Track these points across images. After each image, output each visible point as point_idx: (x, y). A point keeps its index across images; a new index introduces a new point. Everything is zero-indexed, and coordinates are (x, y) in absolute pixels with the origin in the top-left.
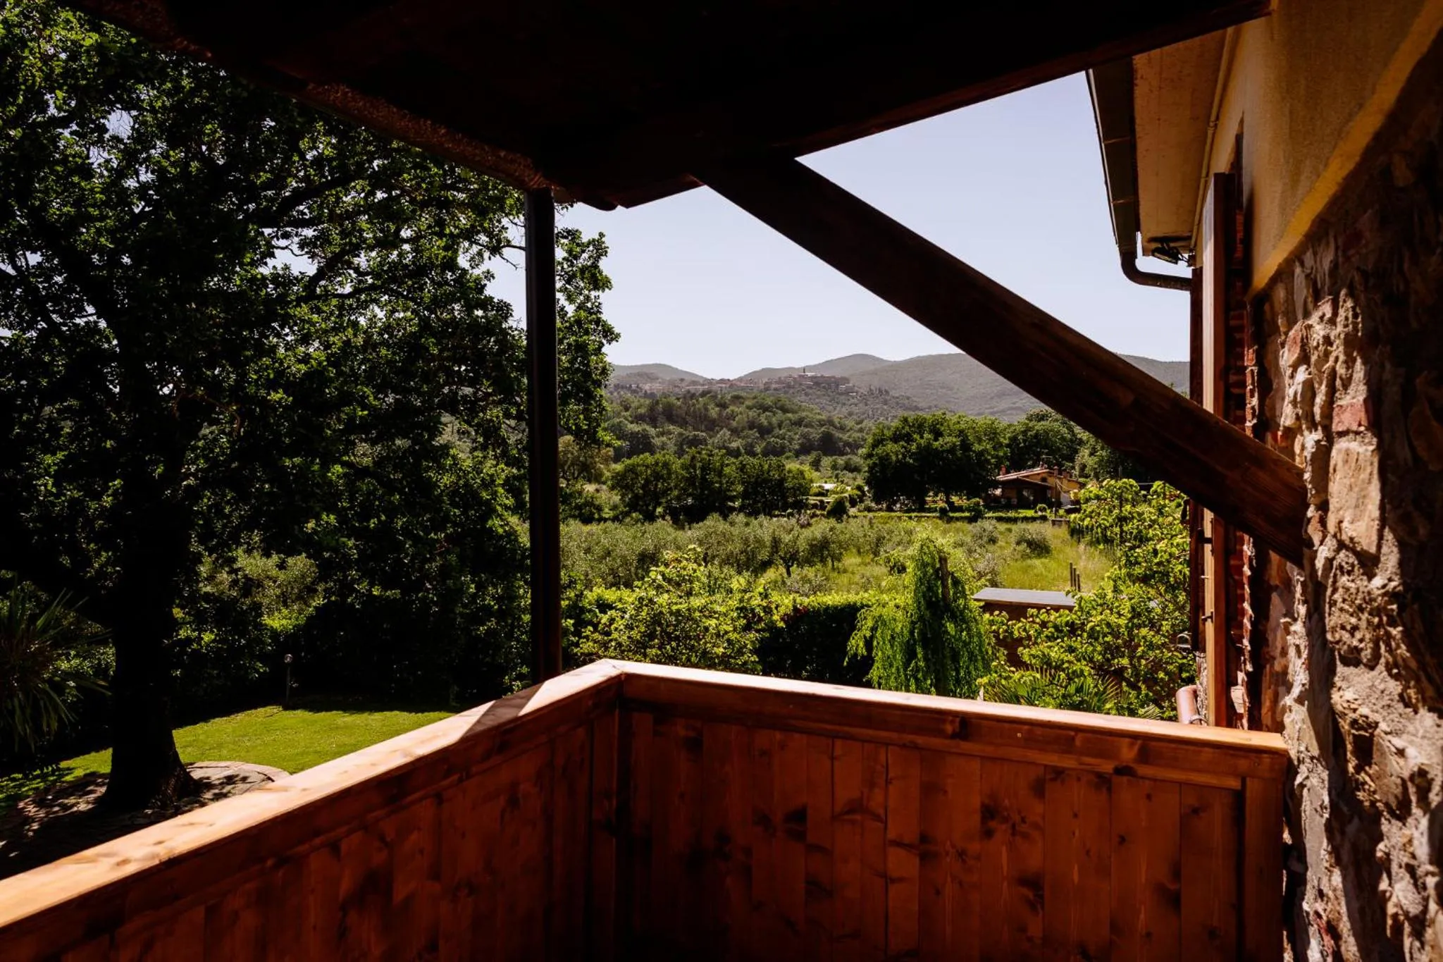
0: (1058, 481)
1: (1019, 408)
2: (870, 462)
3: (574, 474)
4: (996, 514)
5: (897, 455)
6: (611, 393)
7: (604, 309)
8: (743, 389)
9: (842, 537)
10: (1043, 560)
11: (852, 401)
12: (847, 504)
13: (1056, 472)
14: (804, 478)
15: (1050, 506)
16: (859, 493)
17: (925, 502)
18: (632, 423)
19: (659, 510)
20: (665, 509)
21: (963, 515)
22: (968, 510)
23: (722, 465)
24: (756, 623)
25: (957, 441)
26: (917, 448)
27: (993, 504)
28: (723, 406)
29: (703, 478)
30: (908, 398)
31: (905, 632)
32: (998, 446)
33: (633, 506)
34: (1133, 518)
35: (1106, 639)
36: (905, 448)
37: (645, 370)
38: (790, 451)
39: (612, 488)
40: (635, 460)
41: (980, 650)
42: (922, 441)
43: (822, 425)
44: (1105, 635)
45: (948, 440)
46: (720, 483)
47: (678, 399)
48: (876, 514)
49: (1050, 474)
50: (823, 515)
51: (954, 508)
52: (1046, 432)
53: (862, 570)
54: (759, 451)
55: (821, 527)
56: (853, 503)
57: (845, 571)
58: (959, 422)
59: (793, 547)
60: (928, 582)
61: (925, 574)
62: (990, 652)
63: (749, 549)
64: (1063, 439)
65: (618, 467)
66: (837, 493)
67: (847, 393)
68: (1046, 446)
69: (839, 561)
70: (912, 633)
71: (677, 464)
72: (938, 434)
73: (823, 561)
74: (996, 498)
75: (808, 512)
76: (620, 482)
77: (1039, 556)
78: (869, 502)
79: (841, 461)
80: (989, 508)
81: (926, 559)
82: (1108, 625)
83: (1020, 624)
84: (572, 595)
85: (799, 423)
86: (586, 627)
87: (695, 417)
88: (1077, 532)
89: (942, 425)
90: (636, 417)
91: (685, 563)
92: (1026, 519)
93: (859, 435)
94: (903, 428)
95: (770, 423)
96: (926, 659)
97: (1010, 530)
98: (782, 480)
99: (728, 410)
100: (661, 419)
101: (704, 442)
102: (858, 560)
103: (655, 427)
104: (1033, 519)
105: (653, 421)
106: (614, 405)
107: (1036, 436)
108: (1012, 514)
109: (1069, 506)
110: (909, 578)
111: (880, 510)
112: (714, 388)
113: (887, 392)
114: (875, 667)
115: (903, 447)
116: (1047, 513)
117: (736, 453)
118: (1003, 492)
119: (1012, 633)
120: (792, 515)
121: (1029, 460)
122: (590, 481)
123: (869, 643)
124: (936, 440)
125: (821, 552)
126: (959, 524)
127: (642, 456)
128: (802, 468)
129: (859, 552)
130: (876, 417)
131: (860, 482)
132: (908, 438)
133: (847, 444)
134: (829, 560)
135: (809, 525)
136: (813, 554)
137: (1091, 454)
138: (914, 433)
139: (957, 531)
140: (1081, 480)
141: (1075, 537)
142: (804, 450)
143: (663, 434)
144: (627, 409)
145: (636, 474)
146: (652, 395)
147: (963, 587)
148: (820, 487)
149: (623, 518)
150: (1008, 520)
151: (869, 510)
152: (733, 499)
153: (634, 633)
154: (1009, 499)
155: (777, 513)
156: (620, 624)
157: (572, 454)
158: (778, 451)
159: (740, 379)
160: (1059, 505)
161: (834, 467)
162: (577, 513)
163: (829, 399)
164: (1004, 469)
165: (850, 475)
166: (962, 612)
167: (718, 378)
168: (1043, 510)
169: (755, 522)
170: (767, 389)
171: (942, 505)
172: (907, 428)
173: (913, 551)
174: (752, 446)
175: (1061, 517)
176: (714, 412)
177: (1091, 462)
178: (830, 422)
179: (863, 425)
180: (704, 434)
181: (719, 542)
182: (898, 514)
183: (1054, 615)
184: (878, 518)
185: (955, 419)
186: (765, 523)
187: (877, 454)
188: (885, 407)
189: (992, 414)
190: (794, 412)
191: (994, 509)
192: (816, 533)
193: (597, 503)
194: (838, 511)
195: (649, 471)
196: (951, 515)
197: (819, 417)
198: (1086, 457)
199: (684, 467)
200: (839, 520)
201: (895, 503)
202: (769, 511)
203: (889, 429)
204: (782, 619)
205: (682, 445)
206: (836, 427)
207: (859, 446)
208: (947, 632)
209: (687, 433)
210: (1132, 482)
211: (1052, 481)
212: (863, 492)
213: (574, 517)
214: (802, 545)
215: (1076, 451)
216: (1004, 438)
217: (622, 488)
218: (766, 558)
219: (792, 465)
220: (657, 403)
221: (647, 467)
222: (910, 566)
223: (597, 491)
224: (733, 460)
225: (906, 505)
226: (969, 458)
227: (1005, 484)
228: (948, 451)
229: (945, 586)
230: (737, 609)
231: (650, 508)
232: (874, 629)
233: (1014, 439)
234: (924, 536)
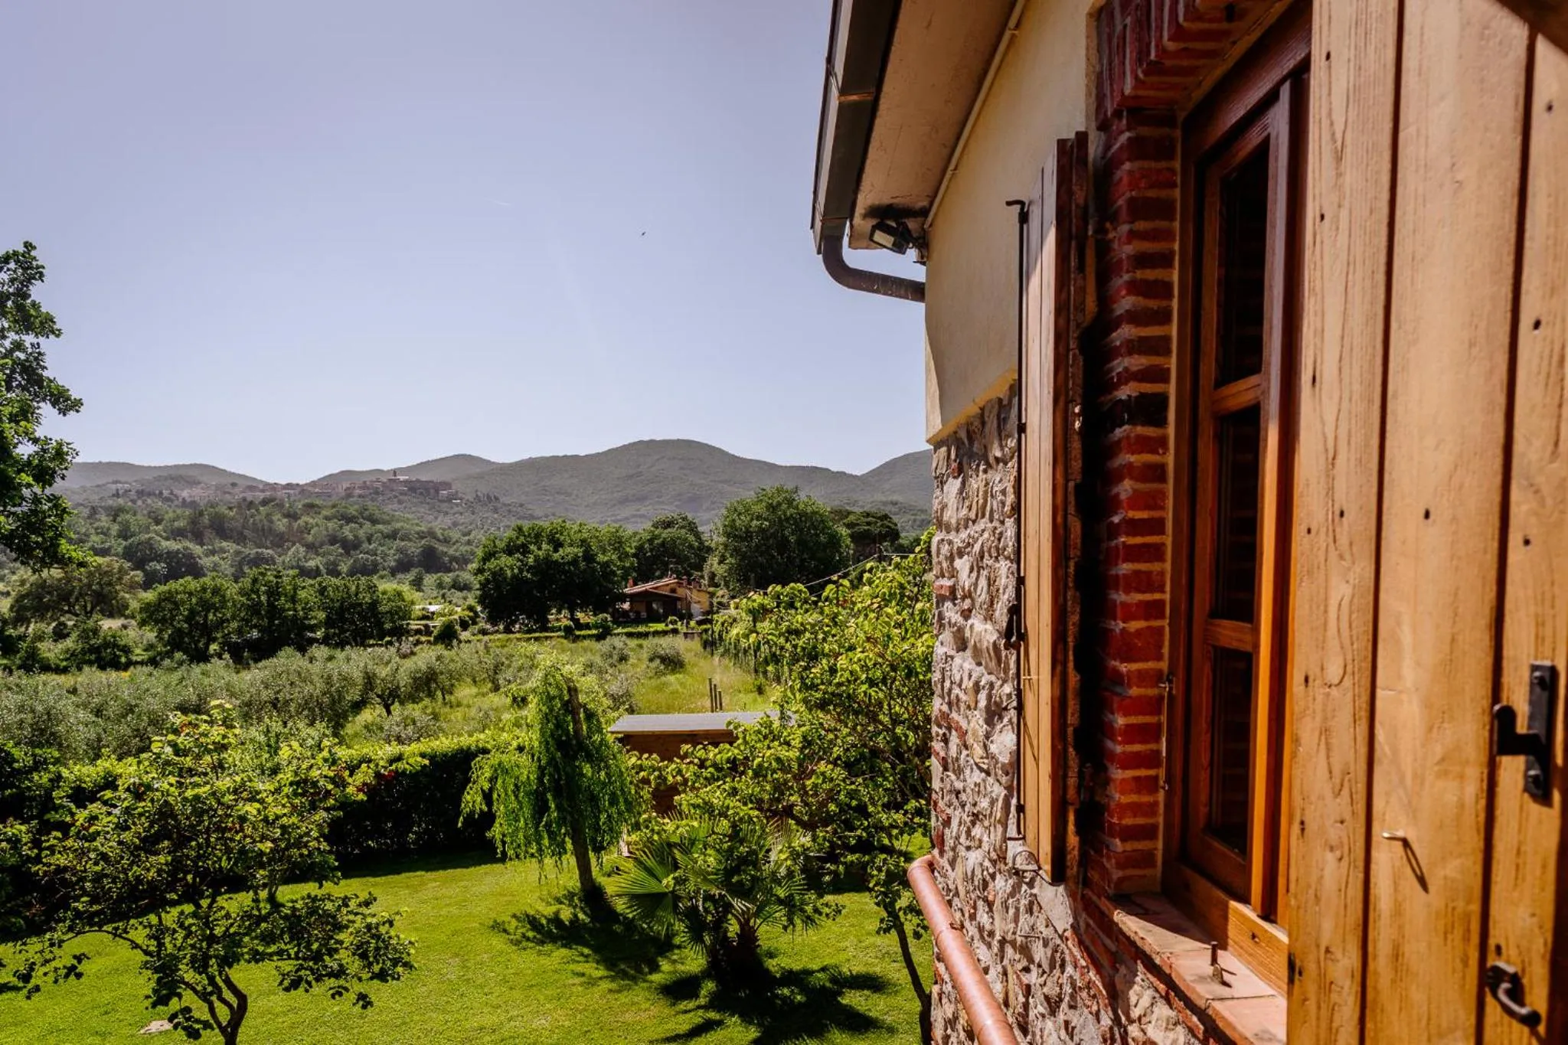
0: (688, 592)
1: (642, 516)
2: (480, 578)
3: (85, 607)
4: (625, 630)
5: (513, 569)
6: (134, 502)
7: (48, 361)
8: (318, 495)
9: (452, 666)
10: (678, 675)
11: (456, 509)
12: (458, 627)
13: (685, 583)
14: (403, 600)
15: (681, 618)
16: (471, 614)
17: (548, 621)
18: (167, 539)
19: (214, 647)
20: (223, 645)
21: (590, 632)
22: (596, 627)
23: (295, 589)
24: (321, 801)
25: (579, 551)
26: (535, 561)
27: (622, 618)
28: (292, 516)
29: (271, 604)
30: (521, 505)
31: (532, 777)
32: (624, 556)
33: (176, 643)
34: (806, 630)
35: (775, 776)
36: (522, 561)
37: (182, 472)
38: (384, 569)
39: (142, 623)
40: (172, 585)
41: (622, 790)
42: (540, 553)
43: (422, 538)
44: (774, 772)
45: (568, 552)
46: (295, 610)
47: (231, 509)
48: (492, 637)
49: (680, 584)
50: (429, 642)
51: (580, 626)
52: (673, 541)
53: (478, 701)
54: (345, 570)
55: (426, 656)
56: (464, 625)
57: (459, 705)
58: (580, 531)
59: (391, 682)
60: (556, 718)
61: (551, 710)
62: (633, 792)
63: (333, 689)
64: (691, 546)
65: (150, 596)
66: (443, 615)
67: (449, 500)
68: (674, 555)
69: (451, 693)
70: (540, 779)
71: (232, 590)
72: (557, 545)
73: (431, 695)
74: (625, 613)
75: (411, 639)
76: (151, 615)
77: (673, 671)
78: (482, 624)
79: (448, 578)
80: (617, 623)
81: (553, 692)
82: (778, 760)
83: (674, 766)
84: (45, 780)
85: (393, 536)
86: (48, 833)
87: (255, 529)
88: (710, 645)
89: (561, 534)
90: (172, 532)
91: (204, 727)
92: (656, 633)
93: (468, 548)
94: (517, 538)
95: (356, 537)
96: (559, 808)
97: (641, 646)
98: (374, 604)
99: (301, 522)
100: (208, 534)
101: (271, 561)
102: (474, 690)
103: (202, 544)
104: (665, 633)
105: (198, 537)
106: (139, 517)
107: (663, 544)
108: (641, 629)
109: (701, 618)
110: (532, 711)
111: (497, 632)
112: (280, 494)
113: (497, 499)
114: (497, 825)
115: (519, 560)
116: (679, 626)
117: (315, 573)
118: (631, 605)
119: (666, 779)
120: (390, 643)
121: (656, 570)
122: (111, 616)
123: (487, 797)
124: (556, 551)
125: (426, 684)
126: (586, 643)
127: (181, 581)
128: (399, 588)
129: (475, 681)
130: (486, 527)
131: (471, 601)
132: (524, 550)
133: (453, 559)
134: (439, 693)
135: (413, 653)
136: (417, 689)
137: (721, 562)
138: (531, 543)
139: (585, 650)
140: (711, 589)
141: (708, 649)
142: (403, 567)
143: (213, 553)
144: (158, 522)
145: (175, 603)
146: (193, 504)
147: (598, 721)
148: (423, 609)
149: (162, 660)
150: (640, 635)
151: (484, 632)
152: (313, 628)
153: (126, 836)
154: (638, 613)
155: (371, 642)
156: (106, 823)
157: (80, 580)
158: (369, 570)
159: (313, 484)
160: (690, 617)
161: (440, 586)
162: (93, 657)
163: (427, 507)
164: (631, 581)
165: (459, 594)
166: (598, 750)
167: (284, 482)
168: (674, 622)
169: (340, 655)
170: (349, 496)
171: (566, 622)
172: (522, 539)
173: (535, 681)
174: (335, 564)
175: (693, 629)
176: (281, 524)
177: (720, 570)
178: (432, 534)
179: (471, 537)
180: (270, 551)
181: (292, 684)
182: (518, 635)
183: (712, 752)
184: (494, 641)
185: (576, 528)
186: (353, 656)
187: (489, 569)
188: (496, 516)
189: (615, 521)
190: (384, 523)
191: (624, 624)
192: (420, 663)
193: (123, 643)
194: (447, 636)
195: (194, 600)
196: (578, 633)
197: (418, 529)
198: (716, 565)
199: (242, 592)
200: (449, 646)
201: (514, 623)
202: (360, 639)
203: (501, 540)
204: (359, 790)
205: (241, 564)
206: (439, 540)
207: (467, 561)
208: (583, 775)
209: (247, 551)
210: (801, 586)
211: (681, 592)
212: (476, 613)
213: (90, 663)
214: (404, 680)
215: (704, 560)
216: (630, 547)
217: (157, 622)
218: (357, 698)
219: (386, 586)
220: (201, 514)
221: (191, 594)
222: (533, 702)
223: (125, 627)
224: (311, 582)
225: (527, 625)
226: (594, 570)
227: (633, 597)
228: (569, 563)
229: (576, 722)
230: (291, 784)
231: (201, 645)
232: (493, 780)
233: (640, 548)
234: (548, 663)
